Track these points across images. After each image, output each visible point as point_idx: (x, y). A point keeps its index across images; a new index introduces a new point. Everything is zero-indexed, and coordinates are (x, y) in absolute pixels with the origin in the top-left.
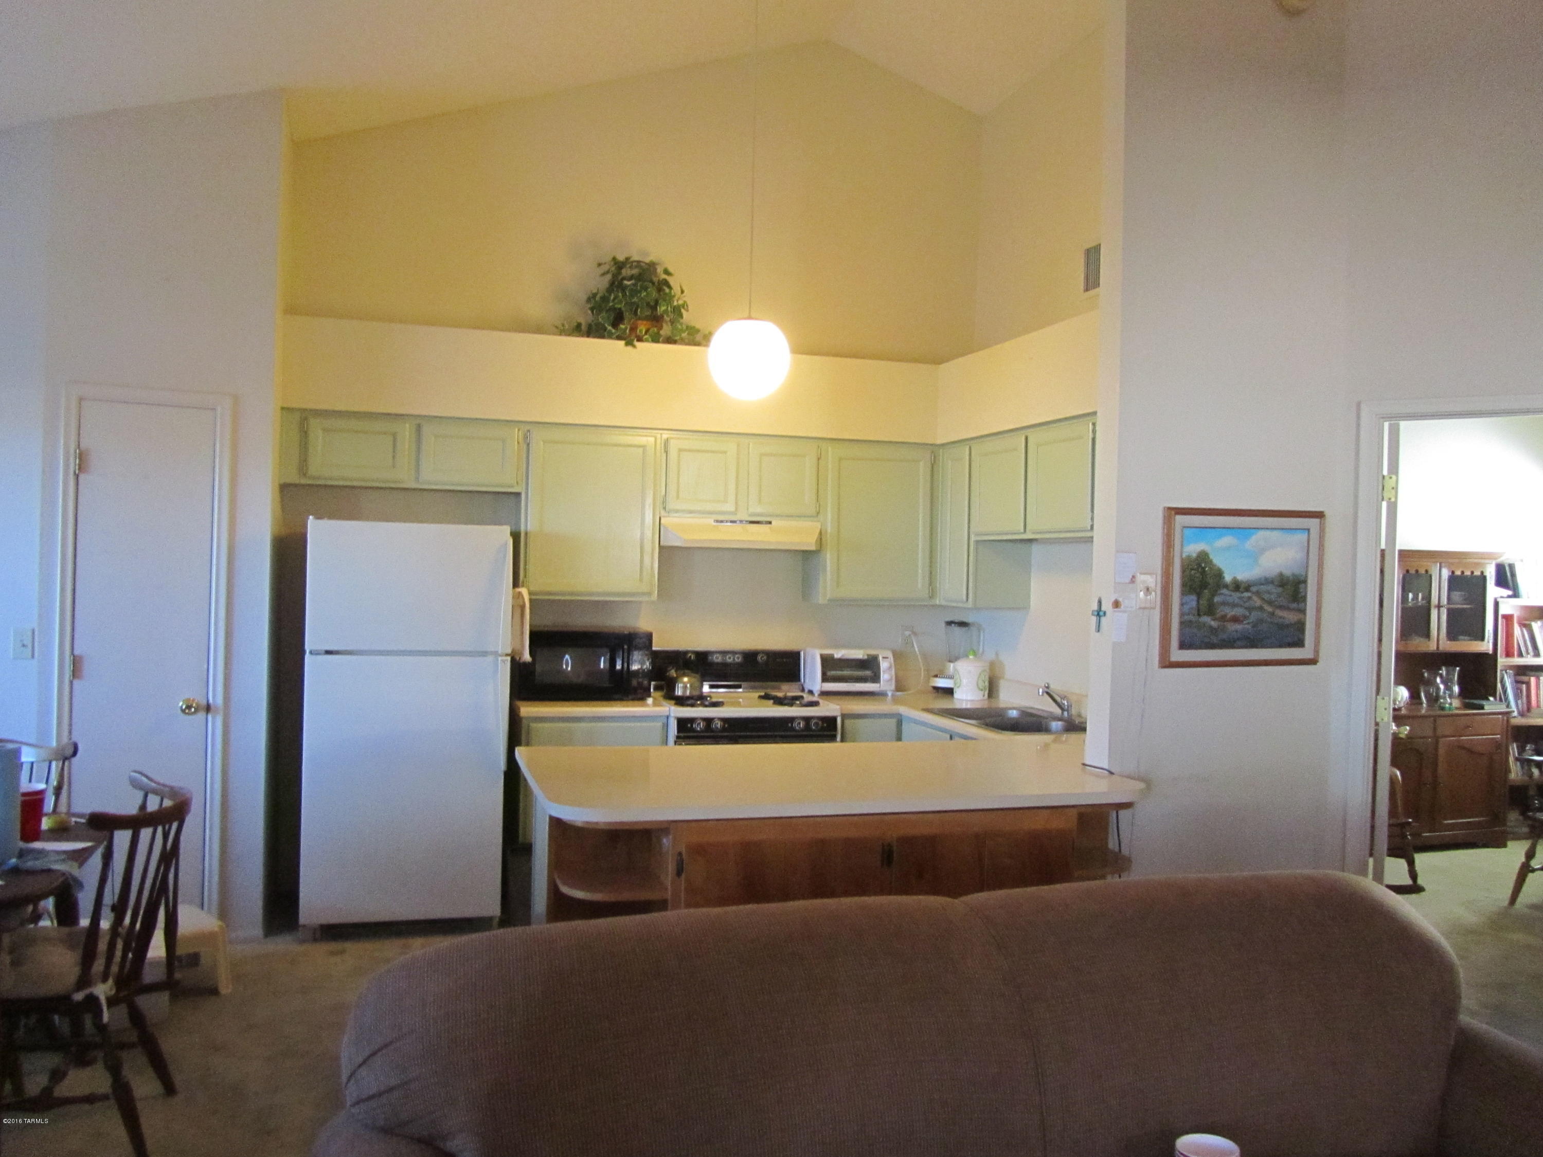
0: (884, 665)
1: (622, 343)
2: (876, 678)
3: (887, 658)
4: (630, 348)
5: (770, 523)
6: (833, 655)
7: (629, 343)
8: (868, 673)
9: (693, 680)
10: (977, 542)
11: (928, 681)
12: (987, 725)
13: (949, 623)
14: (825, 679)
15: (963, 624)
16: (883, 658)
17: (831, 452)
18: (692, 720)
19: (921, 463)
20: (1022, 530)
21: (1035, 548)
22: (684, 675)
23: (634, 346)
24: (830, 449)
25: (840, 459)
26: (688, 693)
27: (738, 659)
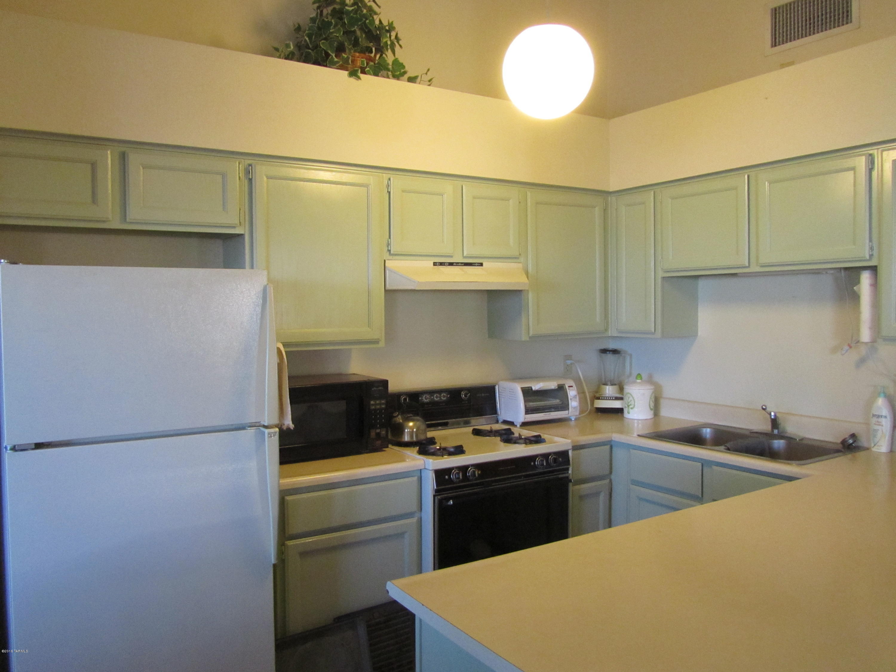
0: (572, 393)
1: (346, 73)
2: (565, 406)
3: (572, 386)
4: (352, 80)
5: (481, 264)
6: (531, 387)
7: (353, 74)
8: (556, 402)
9: (418, 423)
10: (664, 278)
11: (592, 403)
12: (728, 449)
13: (604, 351)
14: (528, 411)
15: (615, 352)
16: (569, 387)
17: (531, 195)
18: (448, 471)
19: (597, 209)
20: (747, 265)
21: (701, 283)
22: (408, 420)
23: (359, 78)
24: (529, 194)
25: (537, 203)
26: (415, 439)
27: (444, 397)
